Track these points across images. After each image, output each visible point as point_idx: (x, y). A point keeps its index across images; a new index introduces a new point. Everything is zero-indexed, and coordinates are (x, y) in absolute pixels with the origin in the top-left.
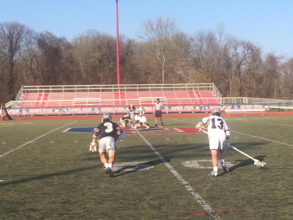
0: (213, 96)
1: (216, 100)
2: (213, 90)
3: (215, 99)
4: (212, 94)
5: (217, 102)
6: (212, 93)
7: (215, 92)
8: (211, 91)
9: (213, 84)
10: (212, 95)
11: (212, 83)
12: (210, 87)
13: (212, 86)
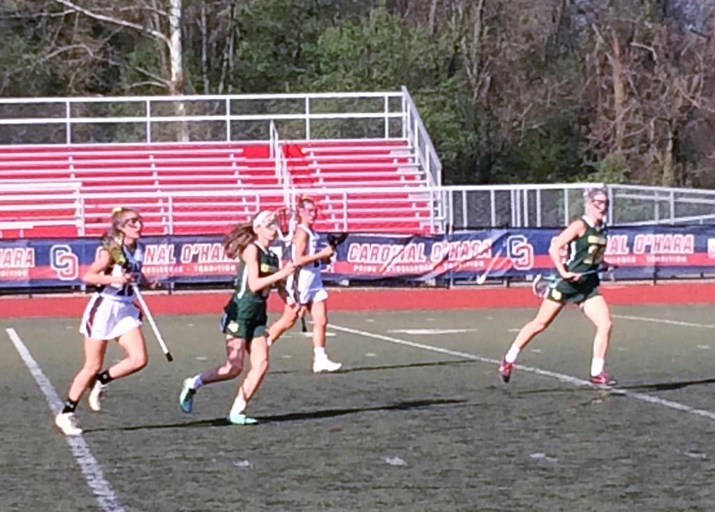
0: (399, 172)
1: (410, 199)
2: (403, 139)
3: (405, 196)
4: (395, 163)
5: (417, 218)
6: (396, 153)
7: (412, 151)
8: (391, 144)
9: (404, 94)
10: (395, 169)
11: (399, 89)
12: (386, 115)
13: (400, 110)
